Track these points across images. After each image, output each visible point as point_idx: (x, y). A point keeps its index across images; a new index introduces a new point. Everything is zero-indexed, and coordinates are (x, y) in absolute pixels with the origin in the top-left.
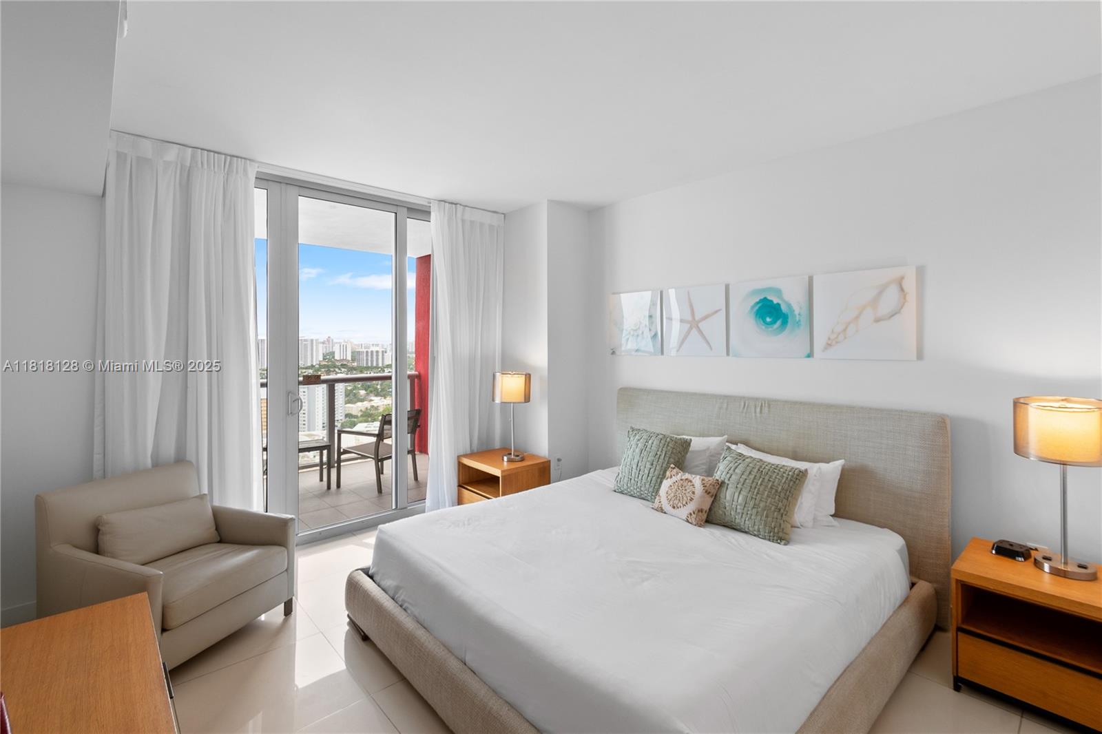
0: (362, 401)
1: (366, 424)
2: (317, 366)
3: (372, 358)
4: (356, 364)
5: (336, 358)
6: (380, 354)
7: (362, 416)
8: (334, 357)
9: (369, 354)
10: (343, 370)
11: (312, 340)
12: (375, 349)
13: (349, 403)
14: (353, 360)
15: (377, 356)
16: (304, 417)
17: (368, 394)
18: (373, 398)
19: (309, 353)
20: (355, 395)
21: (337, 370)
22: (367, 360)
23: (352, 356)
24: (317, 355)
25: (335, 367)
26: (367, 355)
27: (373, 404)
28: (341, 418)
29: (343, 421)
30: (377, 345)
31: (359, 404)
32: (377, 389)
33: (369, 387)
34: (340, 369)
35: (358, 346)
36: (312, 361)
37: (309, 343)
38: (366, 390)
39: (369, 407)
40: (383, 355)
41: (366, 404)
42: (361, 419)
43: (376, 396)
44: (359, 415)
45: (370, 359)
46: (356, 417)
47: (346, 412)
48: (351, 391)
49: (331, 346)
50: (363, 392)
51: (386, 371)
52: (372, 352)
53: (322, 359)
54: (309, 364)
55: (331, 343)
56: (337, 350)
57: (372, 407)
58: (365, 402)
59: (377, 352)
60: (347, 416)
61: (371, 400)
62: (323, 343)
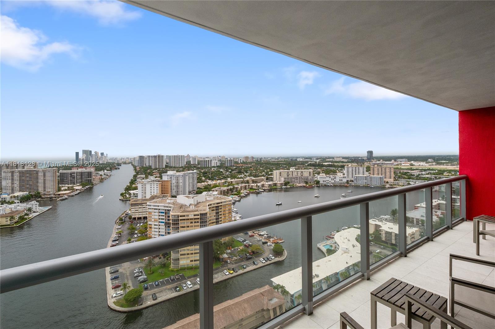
0: (204, 182)
1: (207, 192)
2: (184, 167)
3: (206, 163)
4: (200, 166)
5: (191, 163)
6: (210, 162)
7: (204, 188)
8: (190, 163)
9: (205, 162)
10: (194, 168)
11: (182, 156)
12: (207, 159)
13: (199, 183)
14: (198, 164)
15: (209, 162)
16: (181, 189)
17: (206, 179)
18: (208, 181)
19: (181, 161)
20: (200, 179)
21: (192, 168)
22: (204, 164)
23: (198, 163)
24: (184, 162)
25: (191, 167)
26: (204, 162)
27: (209, 183)
28: (196, 189)
29: (197, 190)
30: (208, 158)
31: (203, 183)
32: (210, 177)
33: (206, 176)
34: (193, 168)
35: (200, 158)
36: (182, 165)
37: (181, 157)
38: (205, 177)
39: (207, 185)
40: (211, 162)
41: (206, 183)
42: (204, 190)
43: (209, 180)
44: (203, 188)
45: (205, 163)
46: (202, 189)
47: (198, 187)
48: (199, 177)
49: (189, 158)
50: (203, 178)
51: (212, 169)
52: (206, 160)
53: (185, 164)
54: (181, 166)
55: (189, 157)
56: (191, 160)
57: (208, 184)
58: (205, 183)
59: (208, 161)
60: (198, 188)
61: (207, 182)
62: (186, 157)
